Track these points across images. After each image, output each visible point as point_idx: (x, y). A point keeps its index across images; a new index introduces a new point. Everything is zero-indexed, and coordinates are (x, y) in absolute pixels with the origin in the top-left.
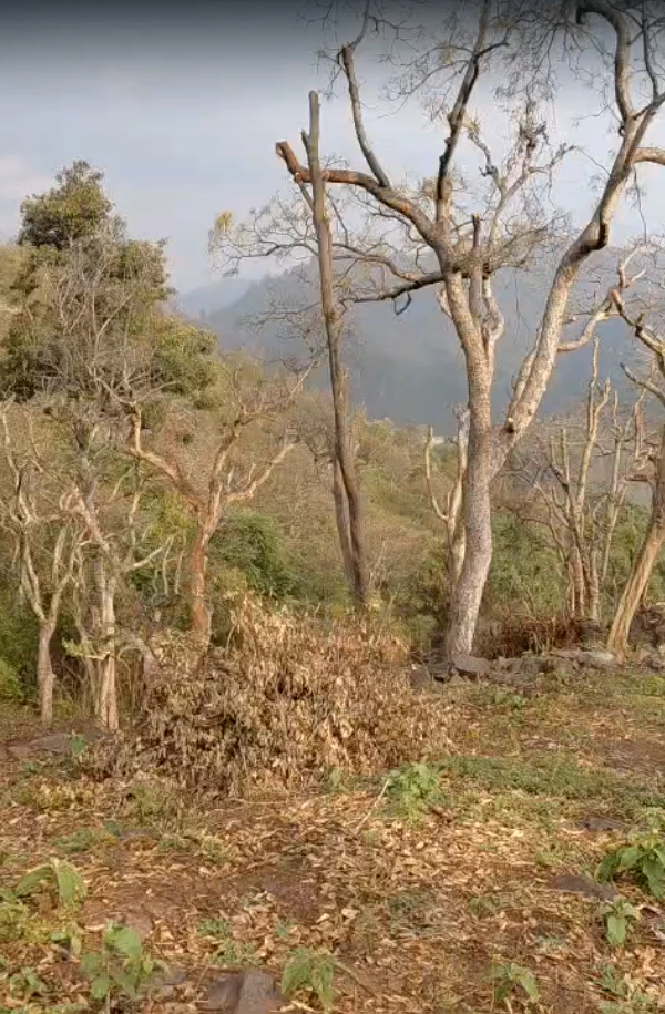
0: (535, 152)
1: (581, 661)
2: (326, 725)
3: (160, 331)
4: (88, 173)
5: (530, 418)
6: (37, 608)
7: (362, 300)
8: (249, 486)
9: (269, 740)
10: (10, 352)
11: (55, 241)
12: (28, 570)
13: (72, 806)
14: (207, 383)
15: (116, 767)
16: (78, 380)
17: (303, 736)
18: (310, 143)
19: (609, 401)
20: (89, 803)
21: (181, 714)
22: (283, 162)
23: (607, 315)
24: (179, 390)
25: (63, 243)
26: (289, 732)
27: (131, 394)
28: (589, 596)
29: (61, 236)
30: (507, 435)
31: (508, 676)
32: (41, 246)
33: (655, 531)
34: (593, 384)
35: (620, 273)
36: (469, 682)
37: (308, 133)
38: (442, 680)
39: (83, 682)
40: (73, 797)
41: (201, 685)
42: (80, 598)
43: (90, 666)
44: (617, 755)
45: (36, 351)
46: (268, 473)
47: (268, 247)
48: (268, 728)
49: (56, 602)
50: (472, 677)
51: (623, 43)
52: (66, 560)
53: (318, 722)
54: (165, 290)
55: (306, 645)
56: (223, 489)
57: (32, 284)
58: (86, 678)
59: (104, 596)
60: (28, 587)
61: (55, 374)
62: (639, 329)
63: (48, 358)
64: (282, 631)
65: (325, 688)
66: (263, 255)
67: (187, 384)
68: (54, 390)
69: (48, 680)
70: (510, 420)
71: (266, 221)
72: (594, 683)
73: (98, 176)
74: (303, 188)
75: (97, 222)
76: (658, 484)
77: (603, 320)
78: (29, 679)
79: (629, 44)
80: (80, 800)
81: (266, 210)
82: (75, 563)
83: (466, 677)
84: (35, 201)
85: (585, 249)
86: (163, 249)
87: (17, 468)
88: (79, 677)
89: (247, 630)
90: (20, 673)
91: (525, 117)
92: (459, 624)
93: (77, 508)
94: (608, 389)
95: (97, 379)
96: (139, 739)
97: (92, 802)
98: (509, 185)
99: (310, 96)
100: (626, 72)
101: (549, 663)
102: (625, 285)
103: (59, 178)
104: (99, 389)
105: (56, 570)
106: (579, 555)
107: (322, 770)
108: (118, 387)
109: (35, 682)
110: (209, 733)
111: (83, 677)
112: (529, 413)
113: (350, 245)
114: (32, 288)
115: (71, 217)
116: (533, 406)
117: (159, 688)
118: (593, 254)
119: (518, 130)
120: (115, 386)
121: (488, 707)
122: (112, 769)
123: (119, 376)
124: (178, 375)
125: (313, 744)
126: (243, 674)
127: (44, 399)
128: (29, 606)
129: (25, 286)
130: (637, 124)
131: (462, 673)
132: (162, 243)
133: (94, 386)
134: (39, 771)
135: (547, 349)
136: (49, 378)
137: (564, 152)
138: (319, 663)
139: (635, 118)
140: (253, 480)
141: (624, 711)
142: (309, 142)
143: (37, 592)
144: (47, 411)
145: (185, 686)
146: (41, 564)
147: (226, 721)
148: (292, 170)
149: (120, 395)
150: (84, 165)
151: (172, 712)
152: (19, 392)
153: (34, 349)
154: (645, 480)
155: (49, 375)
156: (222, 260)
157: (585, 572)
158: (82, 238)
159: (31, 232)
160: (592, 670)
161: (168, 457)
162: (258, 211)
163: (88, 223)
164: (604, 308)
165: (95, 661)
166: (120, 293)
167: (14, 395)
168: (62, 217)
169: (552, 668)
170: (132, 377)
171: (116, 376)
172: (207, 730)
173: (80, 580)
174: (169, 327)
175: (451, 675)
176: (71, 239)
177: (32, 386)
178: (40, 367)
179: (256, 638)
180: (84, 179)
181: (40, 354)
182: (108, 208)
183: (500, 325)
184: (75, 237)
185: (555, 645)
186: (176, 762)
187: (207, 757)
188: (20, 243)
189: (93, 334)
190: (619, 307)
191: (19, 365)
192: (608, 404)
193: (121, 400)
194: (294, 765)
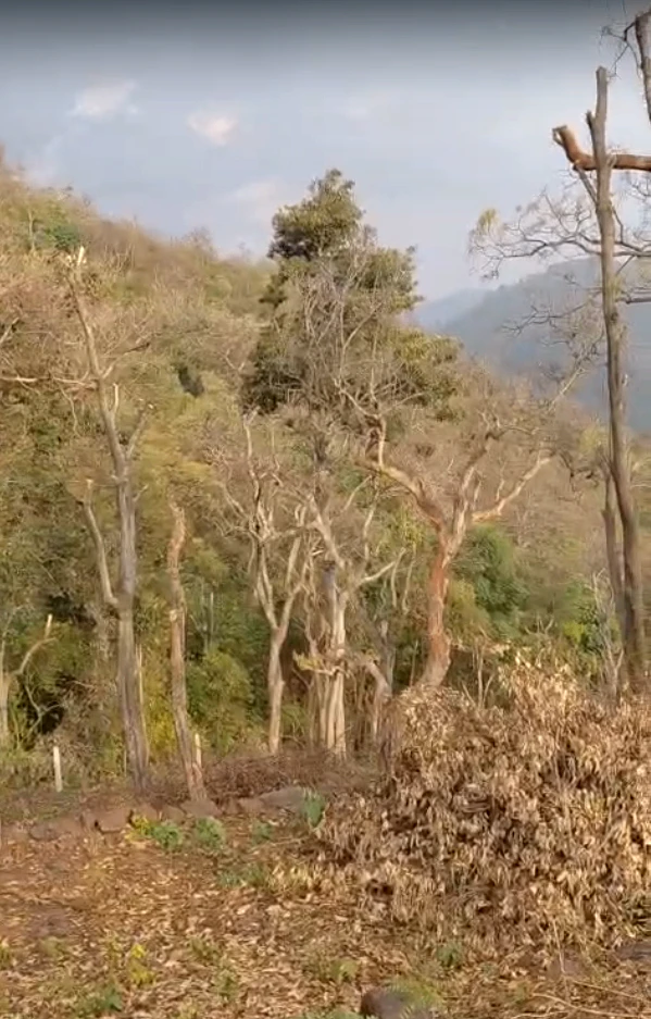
2: (623, 826)
3: (404, 341)
4: (341, 181)
6: (270, 615)
7: (637, 301)
8: (497, 504)
9: (550, 843)
10: (257, 365)
11: (305, 253)
12: (262, 577)
13: (309, 896)
14: (449, 393)
15: (360, 849)
16: (322, 392)
17: (593, 839)
18: (597, 125)
20: (328, 895)
21: (435, 789)
22: (561, 151)
24: (422, 401)
25: (312, 254)
26: (574, 830)
27: (376, 406)
29: (310, 247)
32: (292, 259)
37: (593, 114)
39: (309, 687)
40: (310, 884)
41: (460, 757)
42: (311, 605)
43: (318, 677)
45: (283, 363)
46: (519, 489)
47: (533, 246)
48: (550, 826)
49: (287, 608)
52: (298, 567)
53: (613, 822)
54: (412, 299)
55: (590, 716)
56: (469, 507)
57: (281, 297)
58: (312, 683)
59: (335, 610)
60: (263, 594)
61: (300, 387)
63: (293, 372)
64: (564, 698)
65: (620, 775)
66: (528, 255)
67: (430, 393)
68: (296, 404)
69: (277, 686)
71: (532, 219)
73: (349, 185)
74: (583, 177)
75: (348, 231)
78: (260, 679)
80: (317, 889)
81: (534, 207)
82: (308, 571)
84: (286, 213)
86: (412, 256)
87: (258, 478)
88: (306, 682)
89: (520, 695)
90: (251, 676)
93: (314, 524)
95: (343, 391)
96: (385, 814)
97: (331, 893)
99: (598, 73)
103: (312, 188)
104: (343, 401)
105: (289, 578)
107: (621, 889)
108: (362, 399)
109: (265, 684)
110: (472, 822)
111: (309, 683)
113: (625, 241)
114: (281, 301)
115: (321, 227)
117: (409, 752)
120: (360, 397)
122: (354, 849)
123: (364, 389)
124: (421, 385)
125: (607, 852)
126: (513, 746)
127: (287, 411)
128: (262, 611)
129: (274, 299)
132: (412, 249)
133: (338, 397)
134: (271, 836)
136: (294, 390)
138: (613, 743)
140: (502, 497)
142: (594, 124)
143: (270, 600)
144: (290, 424)
145: (440, 756)
146: (276, 571)
147: (493, 808)
148: (571, 157)
149: (363, 406)
150: (335, 173)
151: (424, 787)
152: (263, 405)
153: (280, 361)
155: (293, 387)
156: (482, 263)
158: (331, 248)
159: (282, 245)
161: (411, 474)
162: (524, 206)
163: (337, 232)
165: (323, 675)
166: (367, 302)
167: (258, 408)
168: (312, 228)
170: (378, 387)
171: (362, 388)
172: (470, 817)
173: (311, 588)
174: (413, 337)
176: (320, 250)
177: (275, 399)
178: (286, 379)
179: (531, 707)
180: (335, 188)
181: (286, 366)
182: (359, 215)
184: (326, 245)
186: (430, 850)
187: (471, 853)
188: (271, 256)
189: (340, 345)
191: (264, 378)
193: (365, 413)
194: (584, 879)
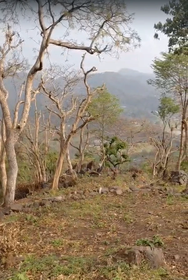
0: (12, 42)
1: (52, 200)
5: (25, 124)
19: (41, 117)
23: (39, 91)
28: (42, 174)
30: (18, 129)
31: (30, 209)
33: (62, 154)
34: (36, 112)
35: (42, 79)
36: (16, 213)
38: (6, 214)
44: (74, 235)
50: (18, 211)
51: (40, 7)
62: (50, 96)
70: (19, 125)
72: (58, 207)
76: (61, 141)
77: (38, 93)
79: (42, 7)
83: (15, 212)
85: (35, 70)
91: (8, 31)
92: (9, 193)
94: (41, 113)
98: (5, 52)
100: (42, 15)
101: (42, 202)
102: (44, 82)
106: (38, 163)
112: (24, 122)
116: (26, 120)
118: (38, 72)
119: (5, 35)
121: (25, 222)
130: (48, 31)
131: (14, 211)
135: (27, 102)
137: (21, 42)
139: (46, 30)
141: (71, 216)
154: (57, 140)
157: (41, 167)
160: (56, 203)
164: (38, 89)
169: (44, 204)
175: (10, 212)
183: (7, 94)
185: (35, 190)
190: (44, 89)
192: (41, 118)
